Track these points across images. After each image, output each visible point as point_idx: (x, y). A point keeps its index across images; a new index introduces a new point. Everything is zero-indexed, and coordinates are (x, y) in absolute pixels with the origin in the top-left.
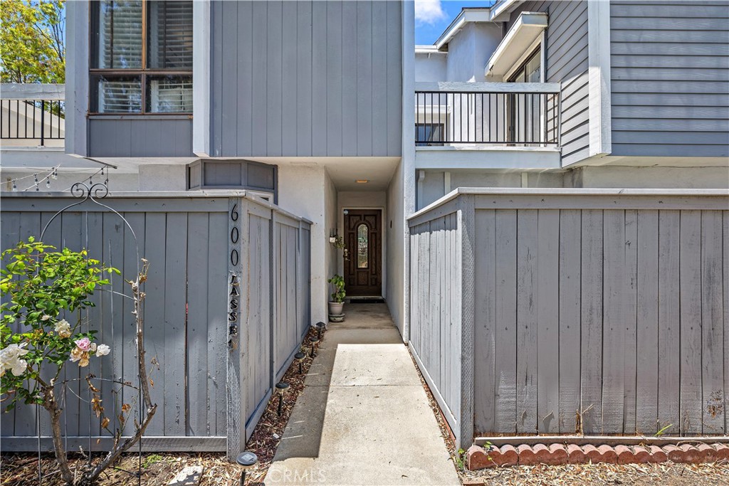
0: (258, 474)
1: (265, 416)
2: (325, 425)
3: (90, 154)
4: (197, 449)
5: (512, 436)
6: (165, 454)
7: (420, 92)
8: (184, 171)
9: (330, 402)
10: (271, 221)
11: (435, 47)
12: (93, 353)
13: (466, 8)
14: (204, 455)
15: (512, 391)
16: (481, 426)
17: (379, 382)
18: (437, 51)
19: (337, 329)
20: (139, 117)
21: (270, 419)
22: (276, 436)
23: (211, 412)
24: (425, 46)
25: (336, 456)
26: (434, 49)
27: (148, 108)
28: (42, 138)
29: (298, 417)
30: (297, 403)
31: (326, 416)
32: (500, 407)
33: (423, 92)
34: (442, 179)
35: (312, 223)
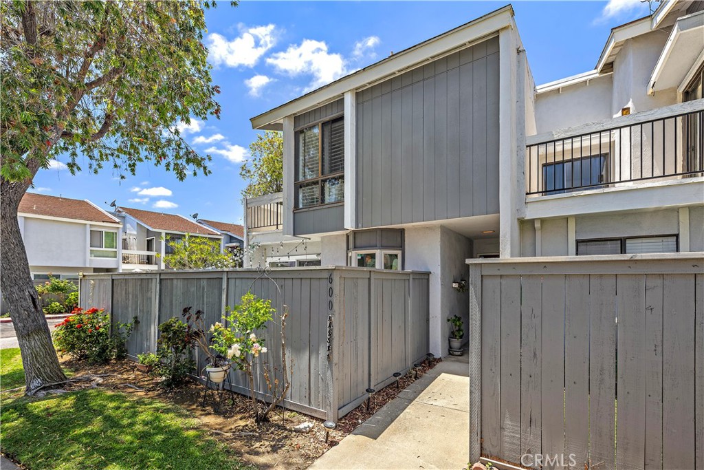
0: (340, 438)
1: (358, 408)
2: (393, 423)
3: (294, 234)
4: (313, 415)
5: (517, 466)
6: (300, 413)
7: (532, 145)
8: (345, 238)
9: (407, 410)
10: (369, 279)
11: (595, 71)
12: (260, 351)
13: (615, 28)
14: (317, 419)
15: (516, 428)
16: (488, 449)
17: (454, 407)
18: (597, 75)
19: (453, 361)
20: (318, 208)
21: (361, 411)
22: (360, 421)
23: (320, 395)
24: (581, 75)
25: (387, 443)
26: (594, 74)
27: (323, 200)
28: (277, 225)
29: (379, 416)
30: (384, 407)
31: (398, 418)
32: (506, 439)
33: (536, 145)
34: (565, 225)
35: (430, 273)
